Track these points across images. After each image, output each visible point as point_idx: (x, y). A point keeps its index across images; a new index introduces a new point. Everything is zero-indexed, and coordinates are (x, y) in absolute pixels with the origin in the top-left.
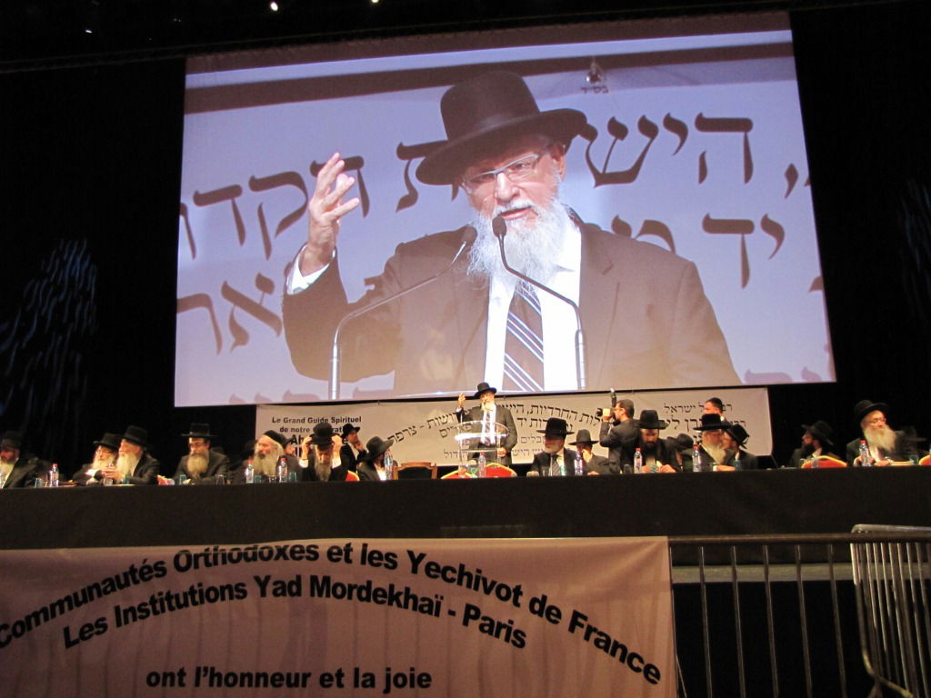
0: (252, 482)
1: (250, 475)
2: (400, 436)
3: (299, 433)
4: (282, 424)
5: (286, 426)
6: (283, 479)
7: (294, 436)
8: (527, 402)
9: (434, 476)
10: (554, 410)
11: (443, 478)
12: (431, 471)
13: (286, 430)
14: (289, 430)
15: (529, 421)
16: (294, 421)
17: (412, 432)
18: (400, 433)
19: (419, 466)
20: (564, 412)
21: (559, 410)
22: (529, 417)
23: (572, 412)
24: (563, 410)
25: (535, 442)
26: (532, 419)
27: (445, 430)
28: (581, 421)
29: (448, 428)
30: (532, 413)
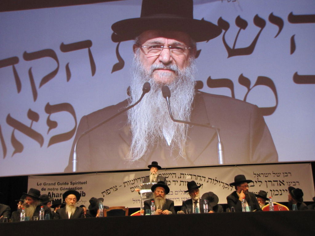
0: (24, 220)
1: (23, 216)
2: (109, 191)
3: (52, 191)
4: (42, 186)
5: (45, 187)
6: (42, 218)
7: (49, 193)
8: (178, 172)
9: (127, 214)
10: (193, 176)
11: (131, 215)
12: (125, 211)
13: (45, 190)
14: (47, 189)
15: (179, 182)
16: (50, 184)
17: (115, 189)
18: (108, 190)
19: (118, 208)
20: (198, 177)
21: (196, 176)
22: (179, 180)
23: (203, 177)
24: (198, 176)
25: (183, 194)
26: (181, 181)
27: (133, 188)
28: (208, 182)
29: (135, 187)
30: (180, 178)
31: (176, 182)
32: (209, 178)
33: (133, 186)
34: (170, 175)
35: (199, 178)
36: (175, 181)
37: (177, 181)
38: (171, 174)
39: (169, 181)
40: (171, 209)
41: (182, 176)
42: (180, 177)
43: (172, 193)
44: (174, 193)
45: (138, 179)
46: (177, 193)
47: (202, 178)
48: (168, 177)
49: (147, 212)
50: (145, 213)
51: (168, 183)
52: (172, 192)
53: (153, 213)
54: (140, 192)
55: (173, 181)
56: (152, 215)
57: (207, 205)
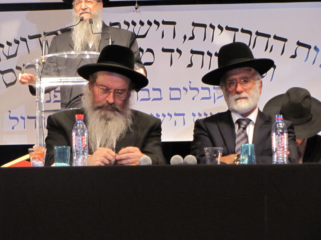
10: (239, 33)
15: (186, 55)
20: (259, 38)
21: (250, 33)
22: (186, 47)
23: (276, 37)
24: (258, 34)
25: (198, 98)
26: (193, 52)
27: (11, 70)
28: (294, 57)
29: (18, 68)
30: (192, 38)
31: (176, 54)
32: (299, 44)
33: (11, 64)
34: (154, 25)
35: (262, 41)
36: (172, 51)
37: (179, 51)
38: (156, 23)
39: (149, 50)
40: (150, 146)
41: (199, 31)
42: (189, 35)
43: (157, 94)
44: (166, 93)
45: (31, 38)
46: (175, 94)
47: (272, 41)
48: (144, 36)
49: (56, 156)
50: (49, 159)
51: (145, 57)
52: (159, 90)
53: (80, 161)
54: (37, 86)
55: (164, 50)
56: (74, 165)
57: (286, 135)
